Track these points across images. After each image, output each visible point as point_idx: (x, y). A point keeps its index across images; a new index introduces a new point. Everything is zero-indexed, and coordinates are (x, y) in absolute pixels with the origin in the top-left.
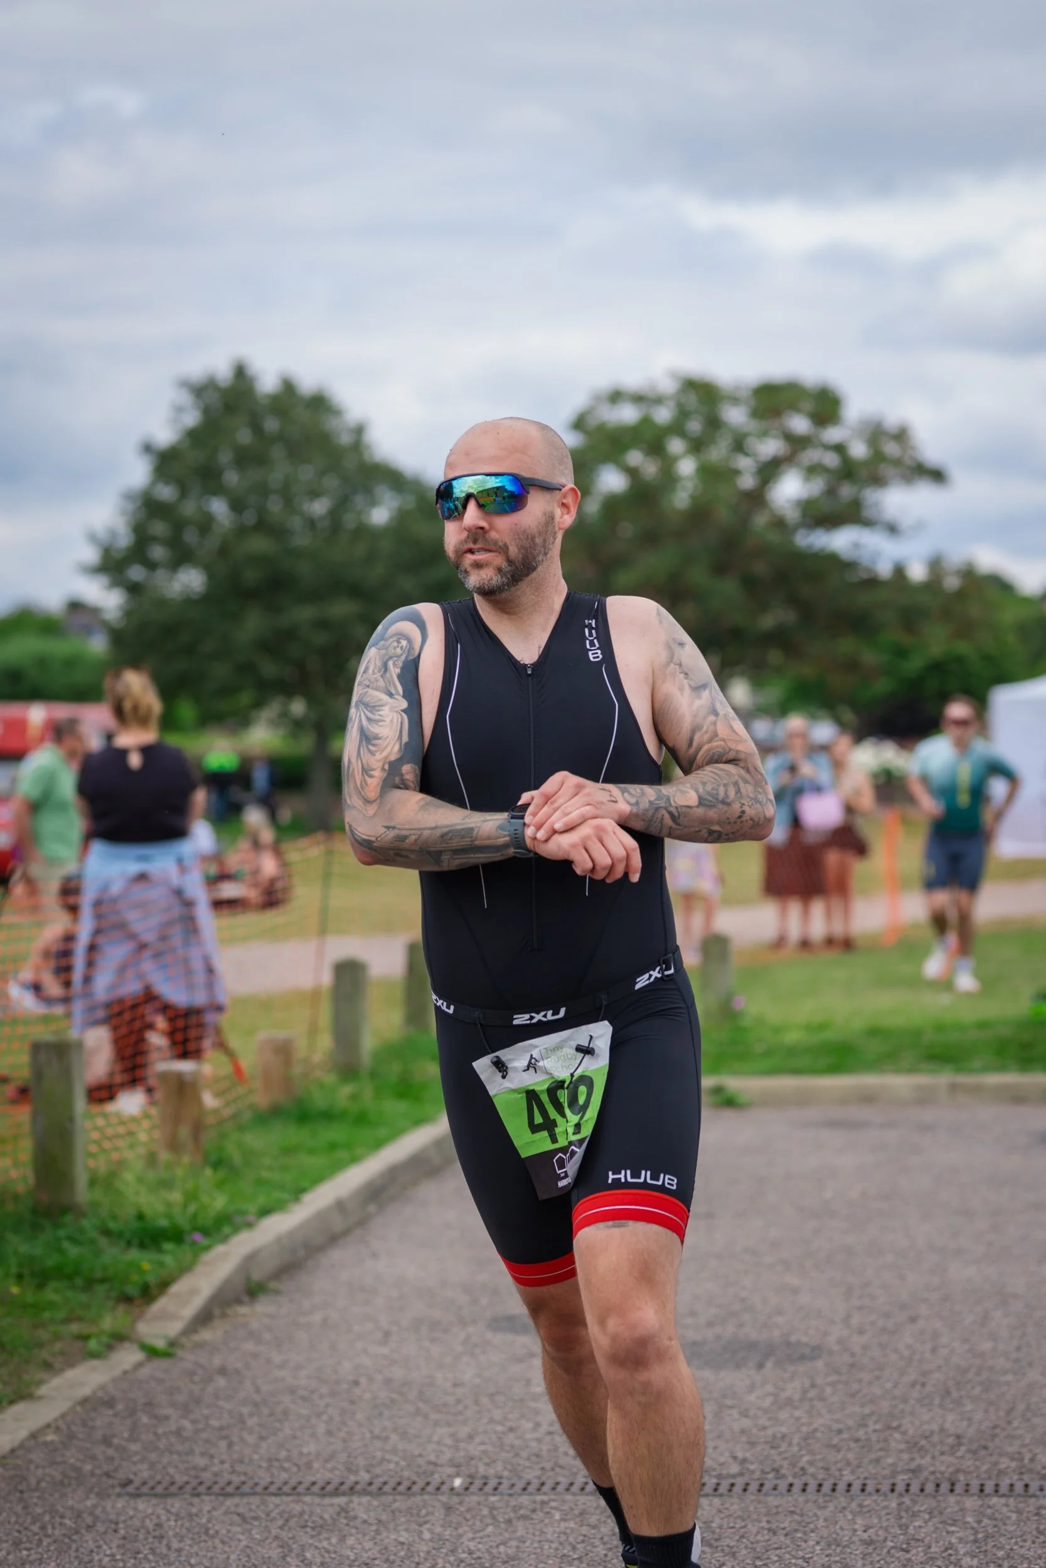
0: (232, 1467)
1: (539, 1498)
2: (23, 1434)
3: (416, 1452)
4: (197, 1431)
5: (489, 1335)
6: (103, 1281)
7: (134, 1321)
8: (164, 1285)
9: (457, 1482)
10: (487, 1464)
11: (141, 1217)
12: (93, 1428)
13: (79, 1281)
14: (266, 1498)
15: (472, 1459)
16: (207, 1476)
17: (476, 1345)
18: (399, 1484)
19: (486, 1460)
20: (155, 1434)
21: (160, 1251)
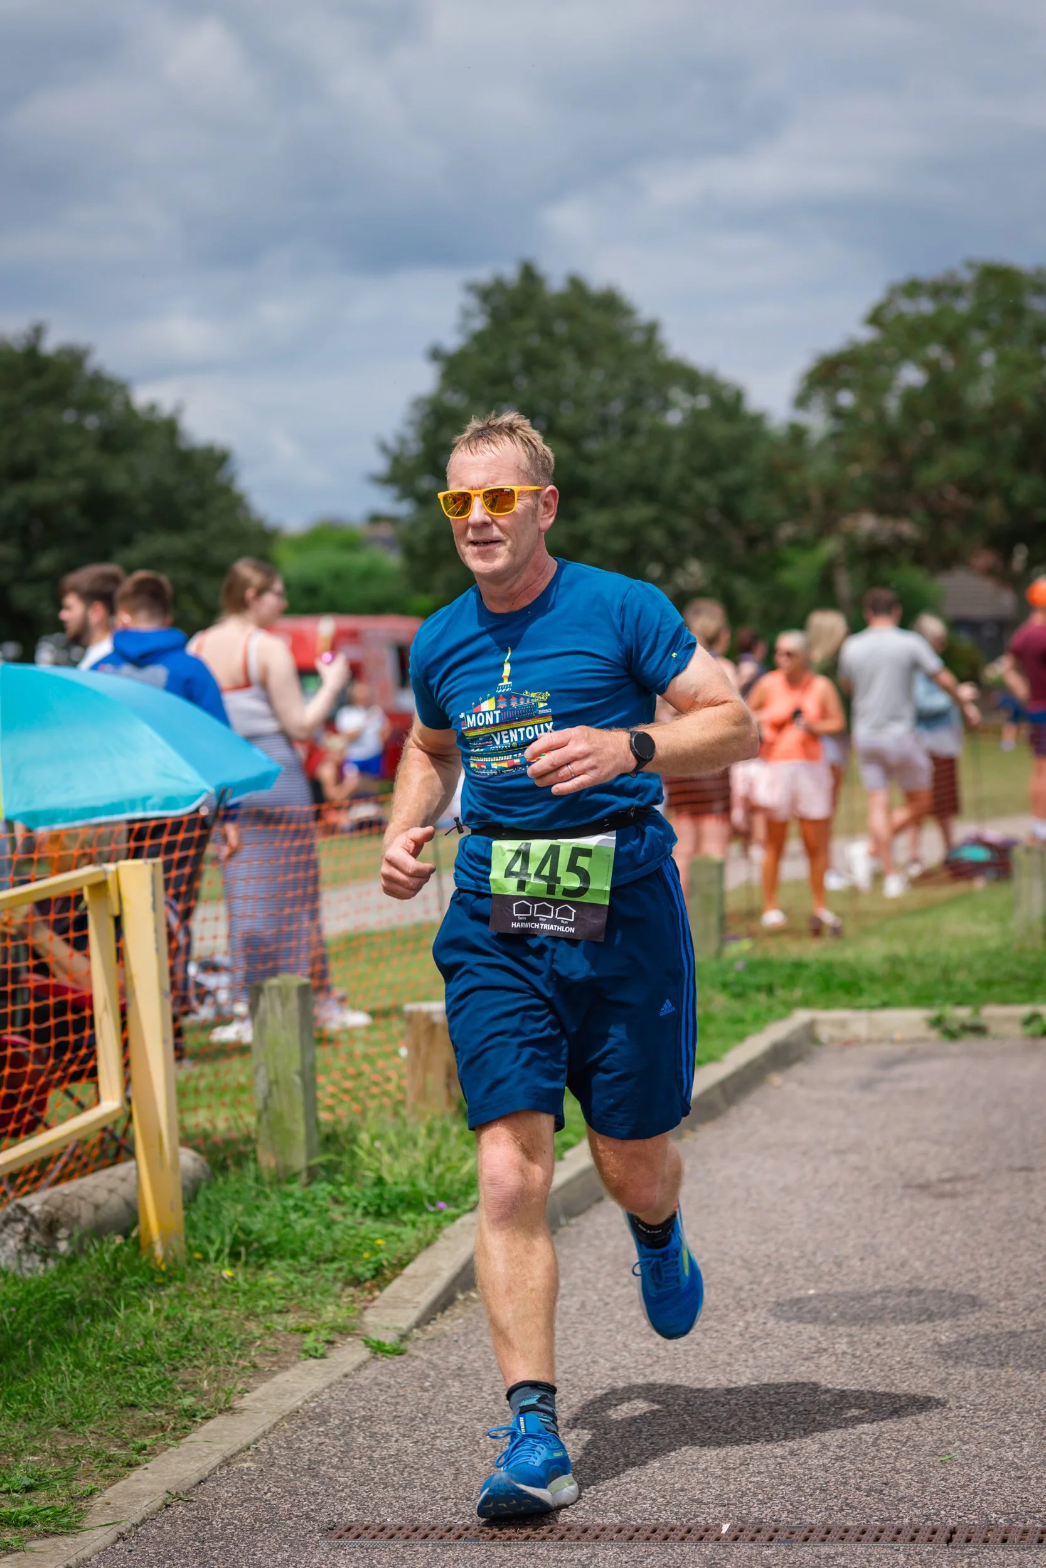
0: (455, 1504)
1: (825, 1549)
2: (215, 1460)
3: (678, 1486)
4: (419, 1457)
5: (771, 1323)
6: (332, 1260)
7: (365, 1308)
8: (401, 1264)
9: (725, 1528)
10: (761, 1502)
11: (380, 1181)
12: (299, 1448)
13: (304, 1259)
14: (493, 1549)
15: (744, 1494)
16: (424, 1518)
17: (755, 1338)
18: (654, 1531)
19: (760, 1497)
20: (370, 1458)
21: (400, 1223)
